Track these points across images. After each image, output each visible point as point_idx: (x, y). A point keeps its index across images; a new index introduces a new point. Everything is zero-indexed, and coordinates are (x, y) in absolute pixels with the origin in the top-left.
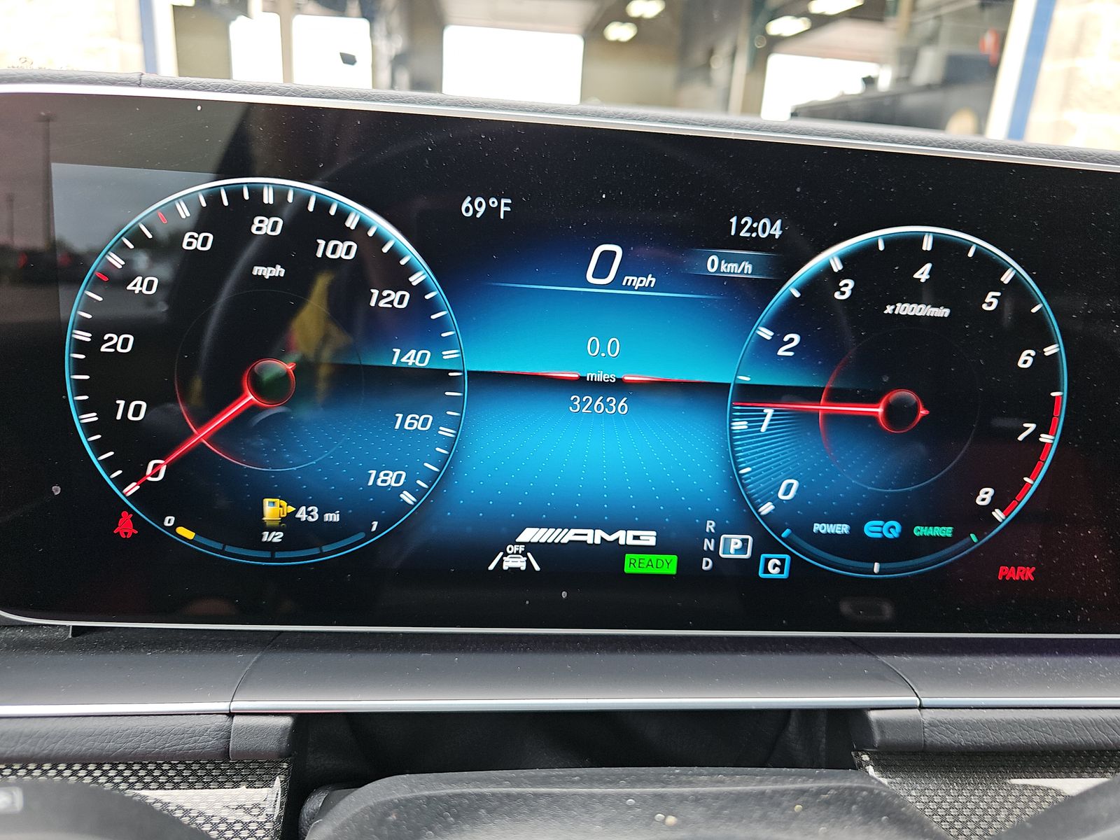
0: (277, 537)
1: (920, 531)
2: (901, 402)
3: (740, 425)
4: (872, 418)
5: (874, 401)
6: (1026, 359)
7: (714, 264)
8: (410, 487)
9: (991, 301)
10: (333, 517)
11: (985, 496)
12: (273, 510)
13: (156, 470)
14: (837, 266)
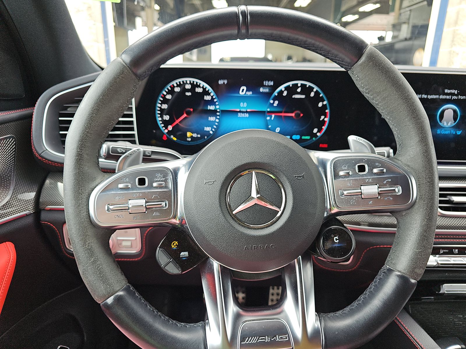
0: (189, 139)
1: (303, 137)
2: (298, 113)
3: (268, 118)
4: (292, 116)
5: (292, 113)
6: (320, 105)
7: (262, 90)
8: (212, 130)
9: (312, 94)
10: (199, 136)
11: (315, 131)
12: (189, 134)
13: (170, 128)
14: (283, 89)
